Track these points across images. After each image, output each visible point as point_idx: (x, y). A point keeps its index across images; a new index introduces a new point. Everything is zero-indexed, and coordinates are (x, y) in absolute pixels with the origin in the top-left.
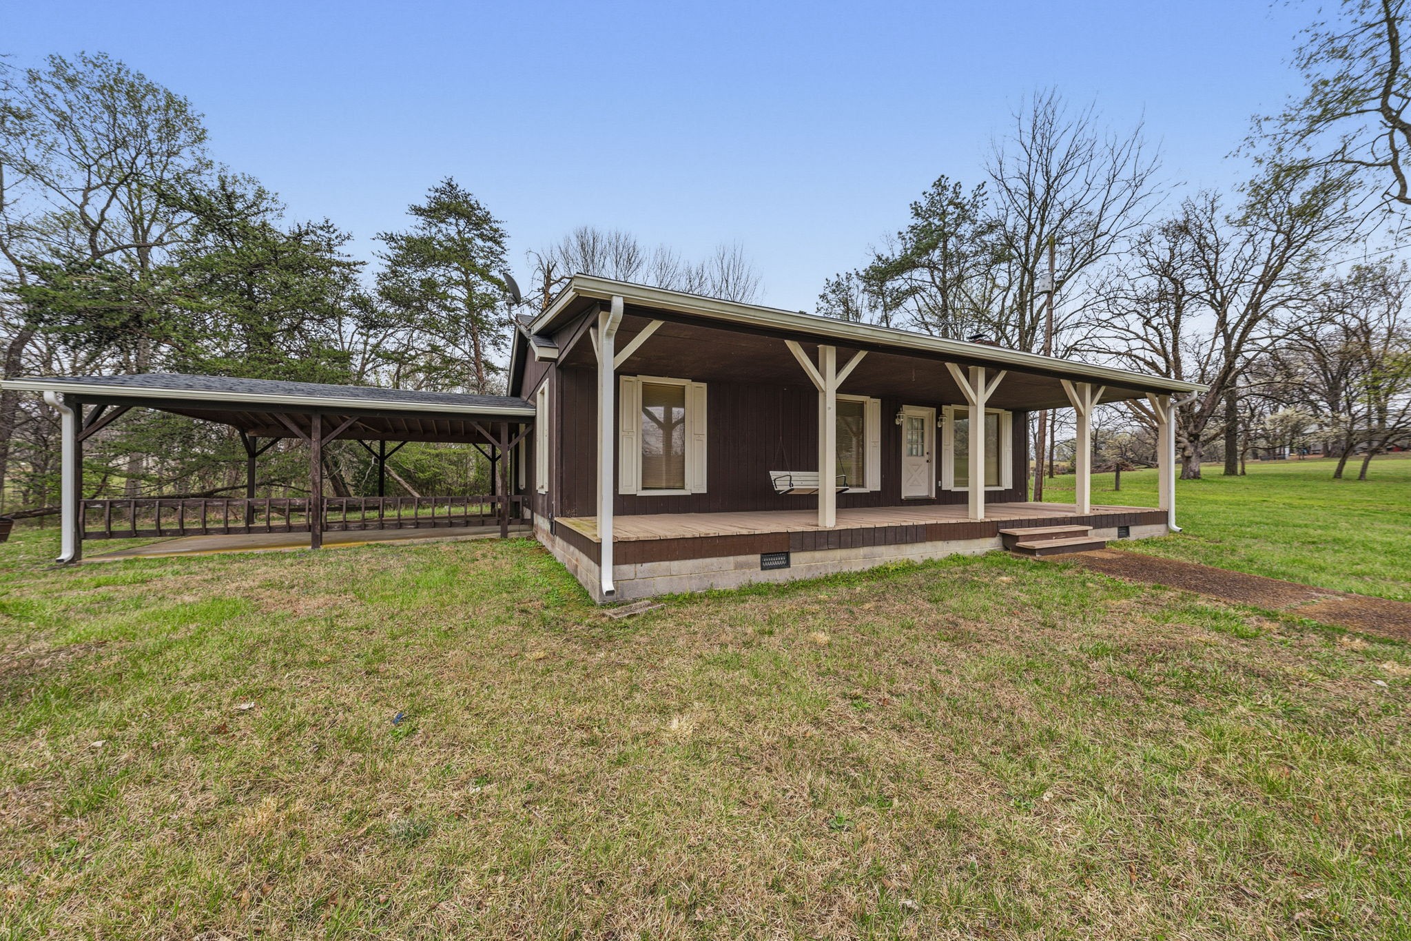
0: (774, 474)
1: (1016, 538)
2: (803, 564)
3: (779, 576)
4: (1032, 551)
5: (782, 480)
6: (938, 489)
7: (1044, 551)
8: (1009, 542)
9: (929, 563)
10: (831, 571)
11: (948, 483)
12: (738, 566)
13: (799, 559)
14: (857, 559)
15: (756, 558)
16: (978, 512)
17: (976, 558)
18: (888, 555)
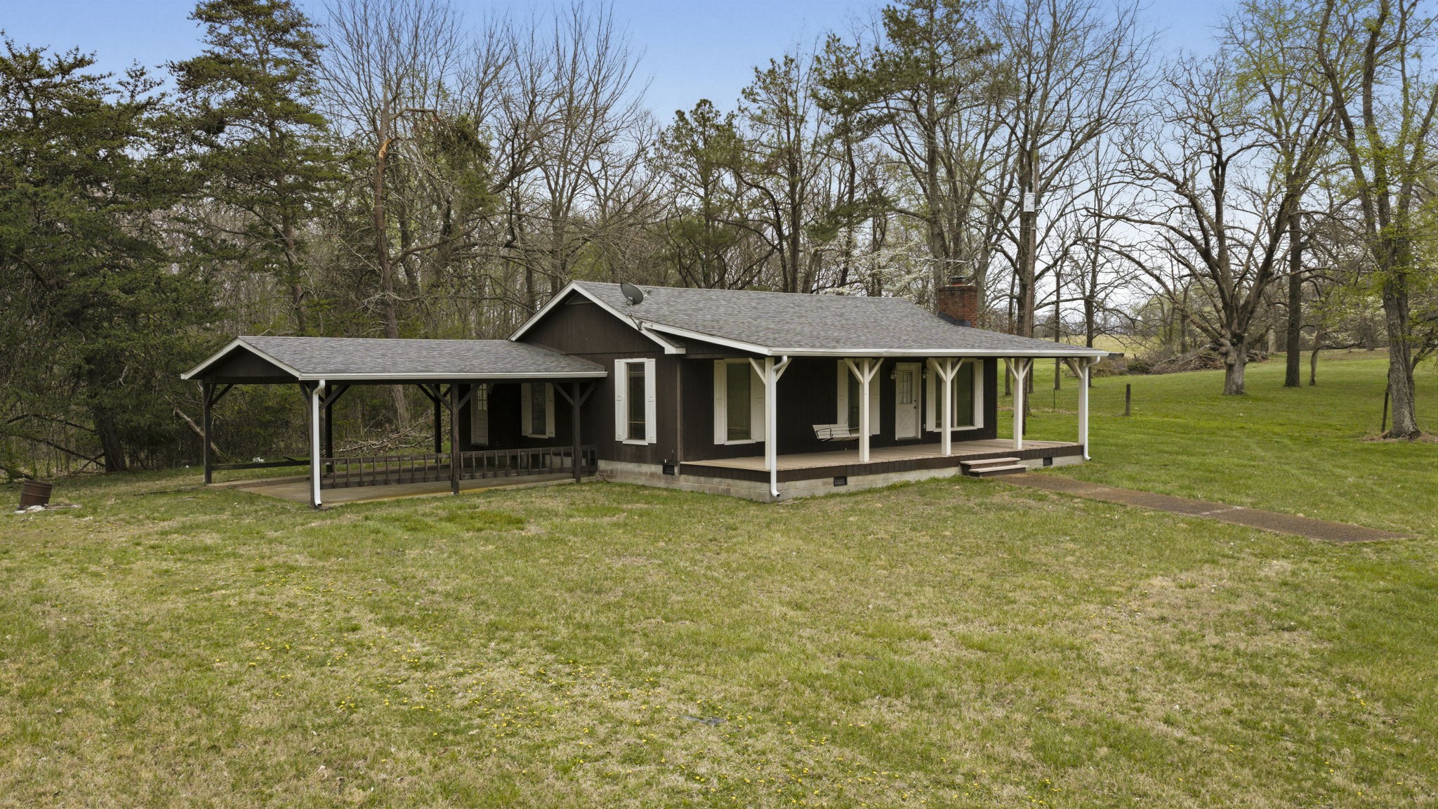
0: (816, 427)
1: (969, 466)
2: (853, 482)
3: (842, 489)
4: (977, 474)
5: (823, 432)
6: (923, 430)
7: (983, 474)
8: (965, 469)
9: (918, 482)
10: (867, 487)
11: (931, 426)
12: (824, 484)
13: (852, 481)
14: (879, 480)
15: (831, 480)
16: (947, 450)
17: (944, 479)
18: (896, 478)
